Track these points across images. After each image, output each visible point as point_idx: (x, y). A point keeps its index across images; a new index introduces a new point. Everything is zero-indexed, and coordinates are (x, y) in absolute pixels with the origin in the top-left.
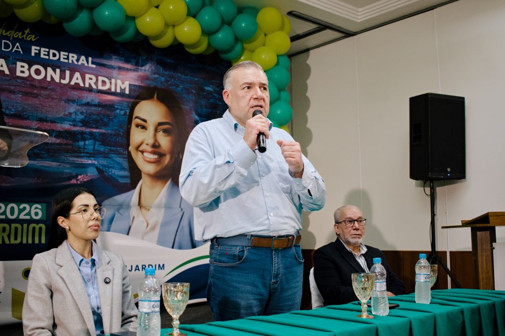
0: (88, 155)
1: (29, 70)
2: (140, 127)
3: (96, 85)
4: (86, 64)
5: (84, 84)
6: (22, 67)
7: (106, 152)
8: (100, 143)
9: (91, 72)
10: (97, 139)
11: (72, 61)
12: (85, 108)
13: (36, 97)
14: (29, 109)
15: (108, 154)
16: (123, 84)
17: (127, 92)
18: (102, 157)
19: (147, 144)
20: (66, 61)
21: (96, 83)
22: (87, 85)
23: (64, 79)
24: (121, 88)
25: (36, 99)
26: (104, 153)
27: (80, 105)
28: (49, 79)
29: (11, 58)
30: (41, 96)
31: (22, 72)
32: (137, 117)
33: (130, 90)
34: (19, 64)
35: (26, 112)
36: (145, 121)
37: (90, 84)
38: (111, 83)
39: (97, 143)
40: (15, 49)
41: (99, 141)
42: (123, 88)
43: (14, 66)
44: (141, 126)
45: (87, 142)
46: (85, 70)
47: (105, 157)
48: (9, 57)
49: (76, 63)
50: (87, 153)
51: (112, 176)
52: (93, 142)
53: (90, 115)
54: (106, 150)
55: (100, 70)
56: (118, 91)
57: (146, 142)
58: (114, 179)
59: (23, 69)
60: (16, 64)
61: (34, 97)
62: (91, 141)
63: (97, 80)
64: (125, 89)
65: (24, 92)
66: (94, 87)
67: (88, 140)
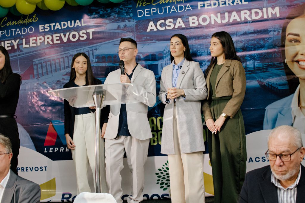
0: (250, 72)
1: (198, 20)
2: (293, 42)
3: (250, 17)
4: (240, 3)
5: (240, 18)
6: (193, 19)
7: (265, 68)
8: (259, 61)
9: (245, 8)
10: (256, 59)
11: (229, 4)
12: (243, 37)
13: (205, 38)
14: (202, 48)
15: (267, 68)
16: (273, 10)
17: (278, 15)
18: (262, 72)
19: (302, 54)
20: (224, 5)
21: (250, 15)
22: (243, 19)
23: (224, 19)
24: (272, 13)
25: (206, 39)
26: (263, 68)
27: (239, 36)
28: (213, 23)
29: (185, 16)
30: (209, 37)
31: (194, 23)
32: (289, 34)
33: (280, 13)
34: (191, 18)
35: (199, 50)
36: (297, 35)
37: (245, 17)
38: (263, 12)
39: (256, 61)
40: (187, 8)
41: (258, 60)
42: (274, 12)
43: (188, 20)
44: (294, 40)
45: (248, 63)
46: (240, 8)
47: (264, 72)
48: (184, 15)
49: (232, 4)
50: (249, 71)
51: (271, 86)
52: (253, 61)
53: (248, 41)
54: (265, 66)
55: (252, 4)
56: (270, 16)
57: (300, 53)
58: (274, 87)
59: (193, 21)
60: (189, 19)
61: (203, 39)
62: (251, 61)
63: (251, 13)
64: (276, 13)
65: (197, 37)
66: (249, 19)
67: (249, 61)
